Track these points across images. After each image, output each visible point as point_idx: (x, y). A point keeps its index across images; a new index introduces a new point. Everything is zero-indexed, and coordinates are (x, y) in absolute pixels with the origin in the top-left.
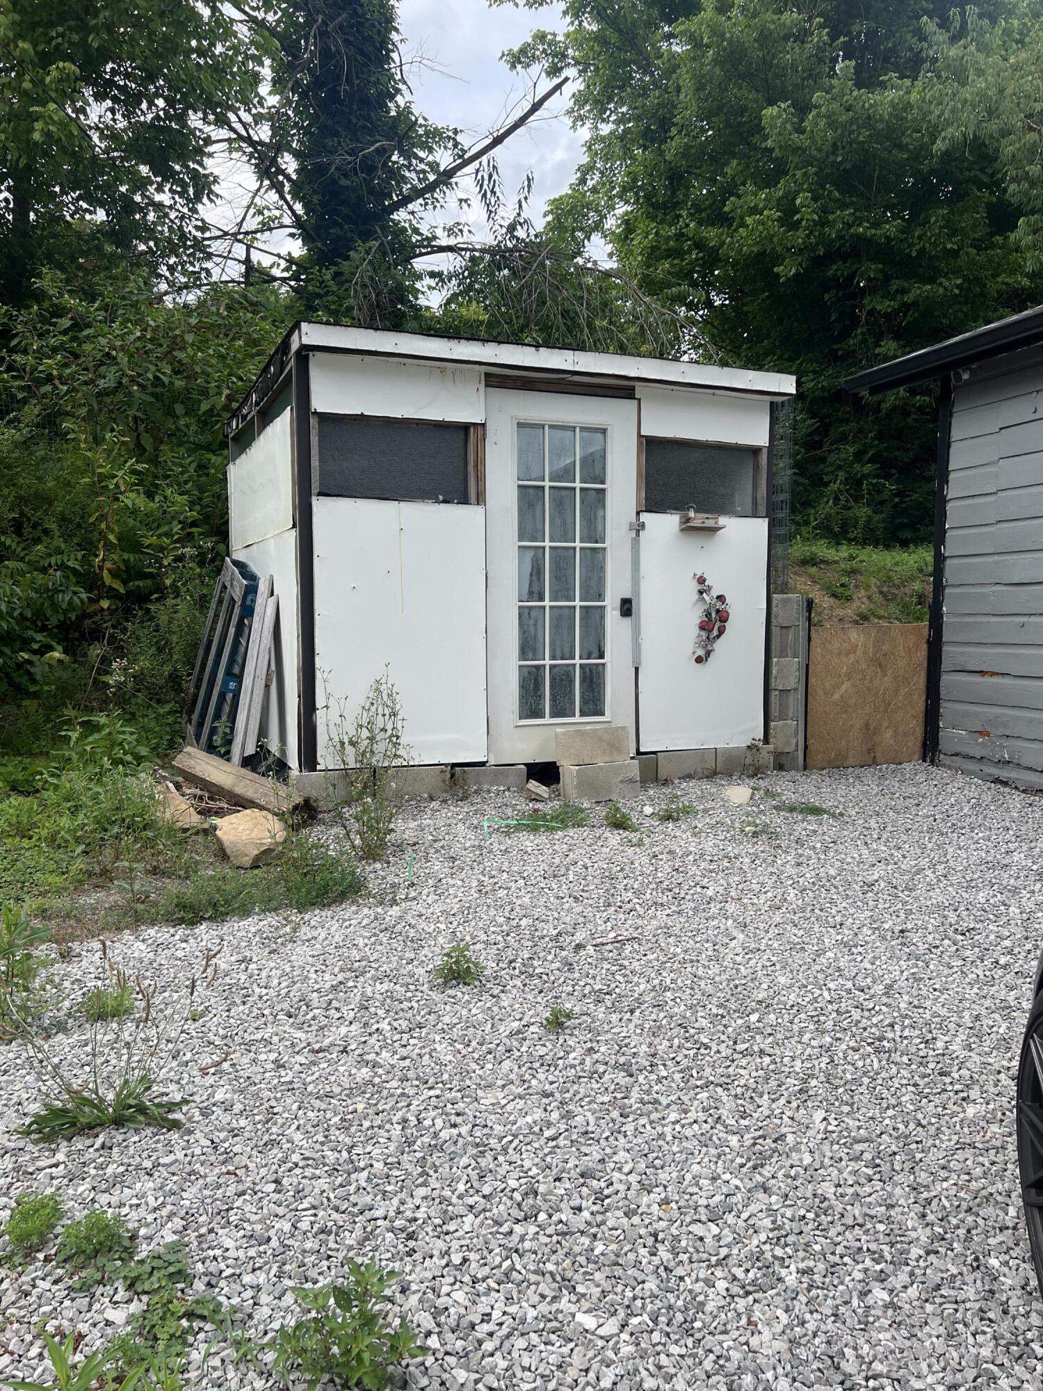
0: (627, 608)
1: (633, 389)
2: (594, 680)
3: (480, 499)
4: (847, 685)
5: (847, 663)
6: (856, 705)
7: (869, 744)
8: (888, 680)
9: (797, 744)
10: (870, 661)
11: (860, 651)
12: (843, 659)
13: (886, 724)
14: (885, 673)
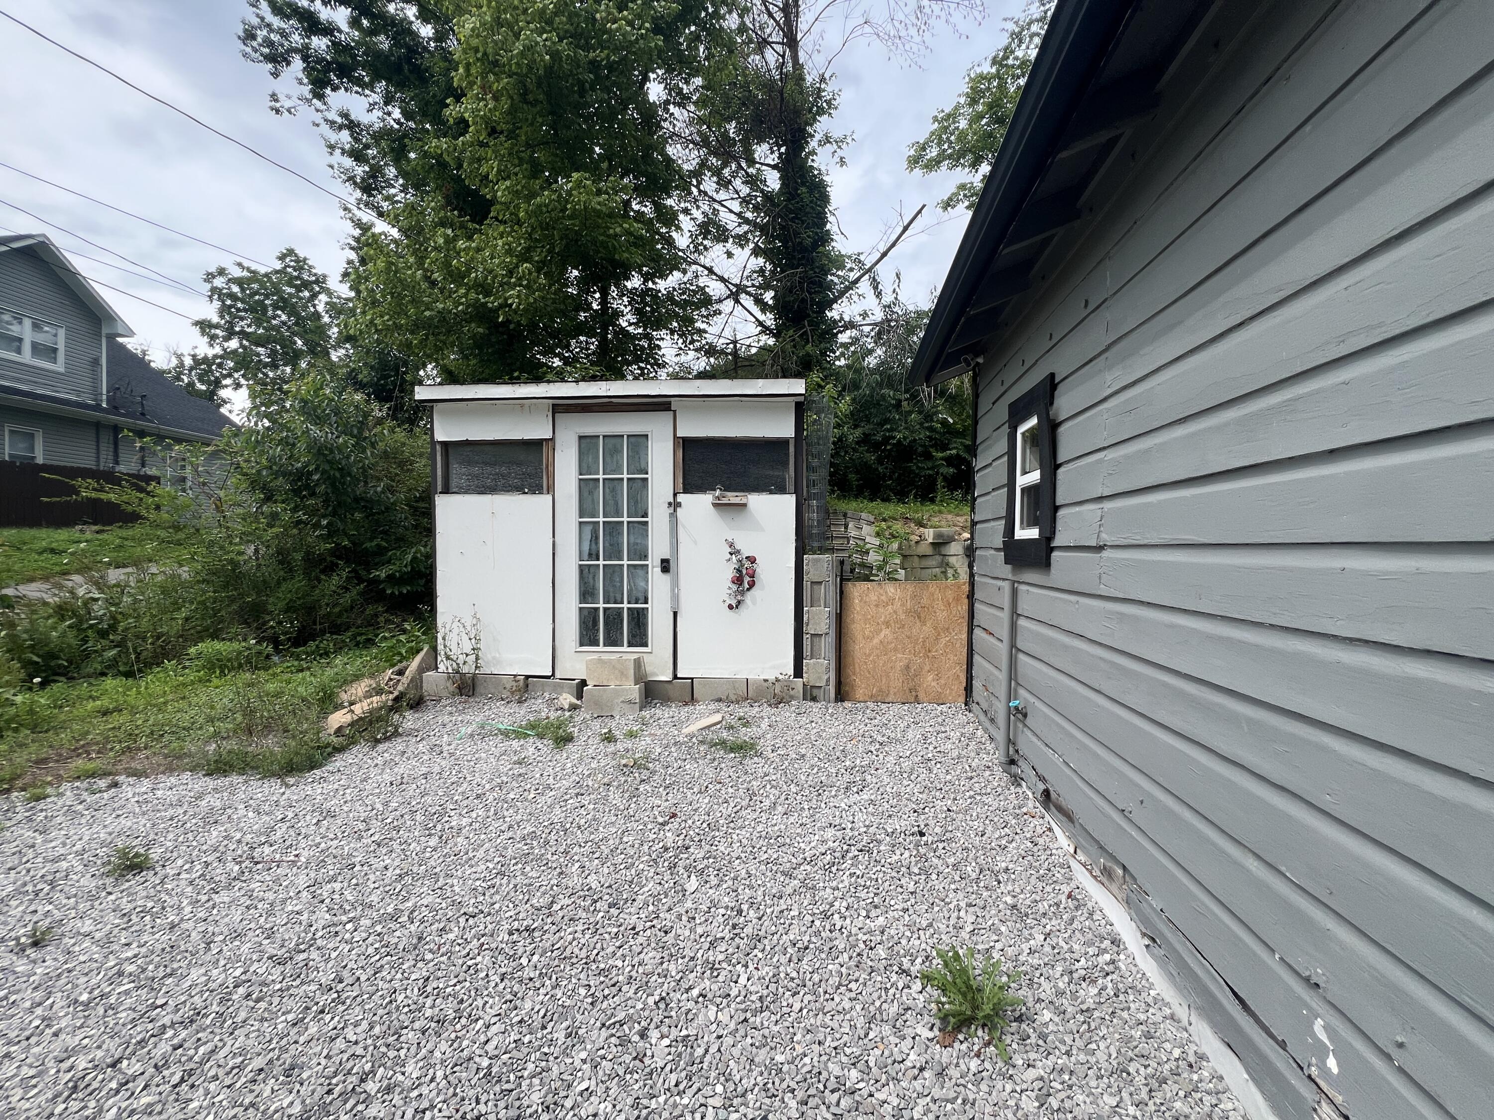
0: (666, 566)
1: (670, 403)
2: (639, 620)
3: (551, 490)
4: (886, 632)
5: (885, 613)
6: (895, 650)
7: (911, 684)
8: (928, 629)
9: (828, 680)
10: (908, 612)
11: (898, 604)
12: (881, 610)
13: (927, 668)
14: (924, 623)
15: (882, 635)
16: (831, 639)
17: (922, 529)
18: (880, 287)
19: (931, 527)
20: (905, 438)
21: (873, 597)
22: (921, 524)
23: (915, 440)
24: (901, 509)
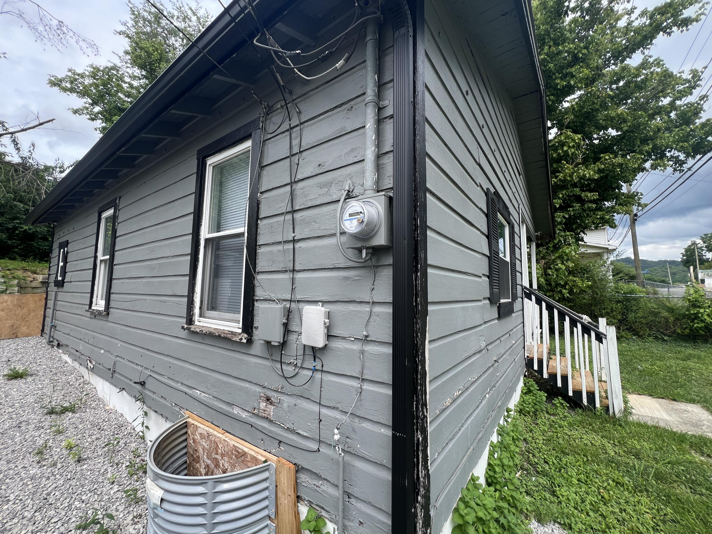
6: (6, 320)
7: (14, 331)
13: (23, 325)
14: (23, 309)
17: (35, 275)
18: (19, 146)
19: (42, 274)
20: (29, 229)
22: (35, 273)
23: (37, 231)
24: (24, 264)
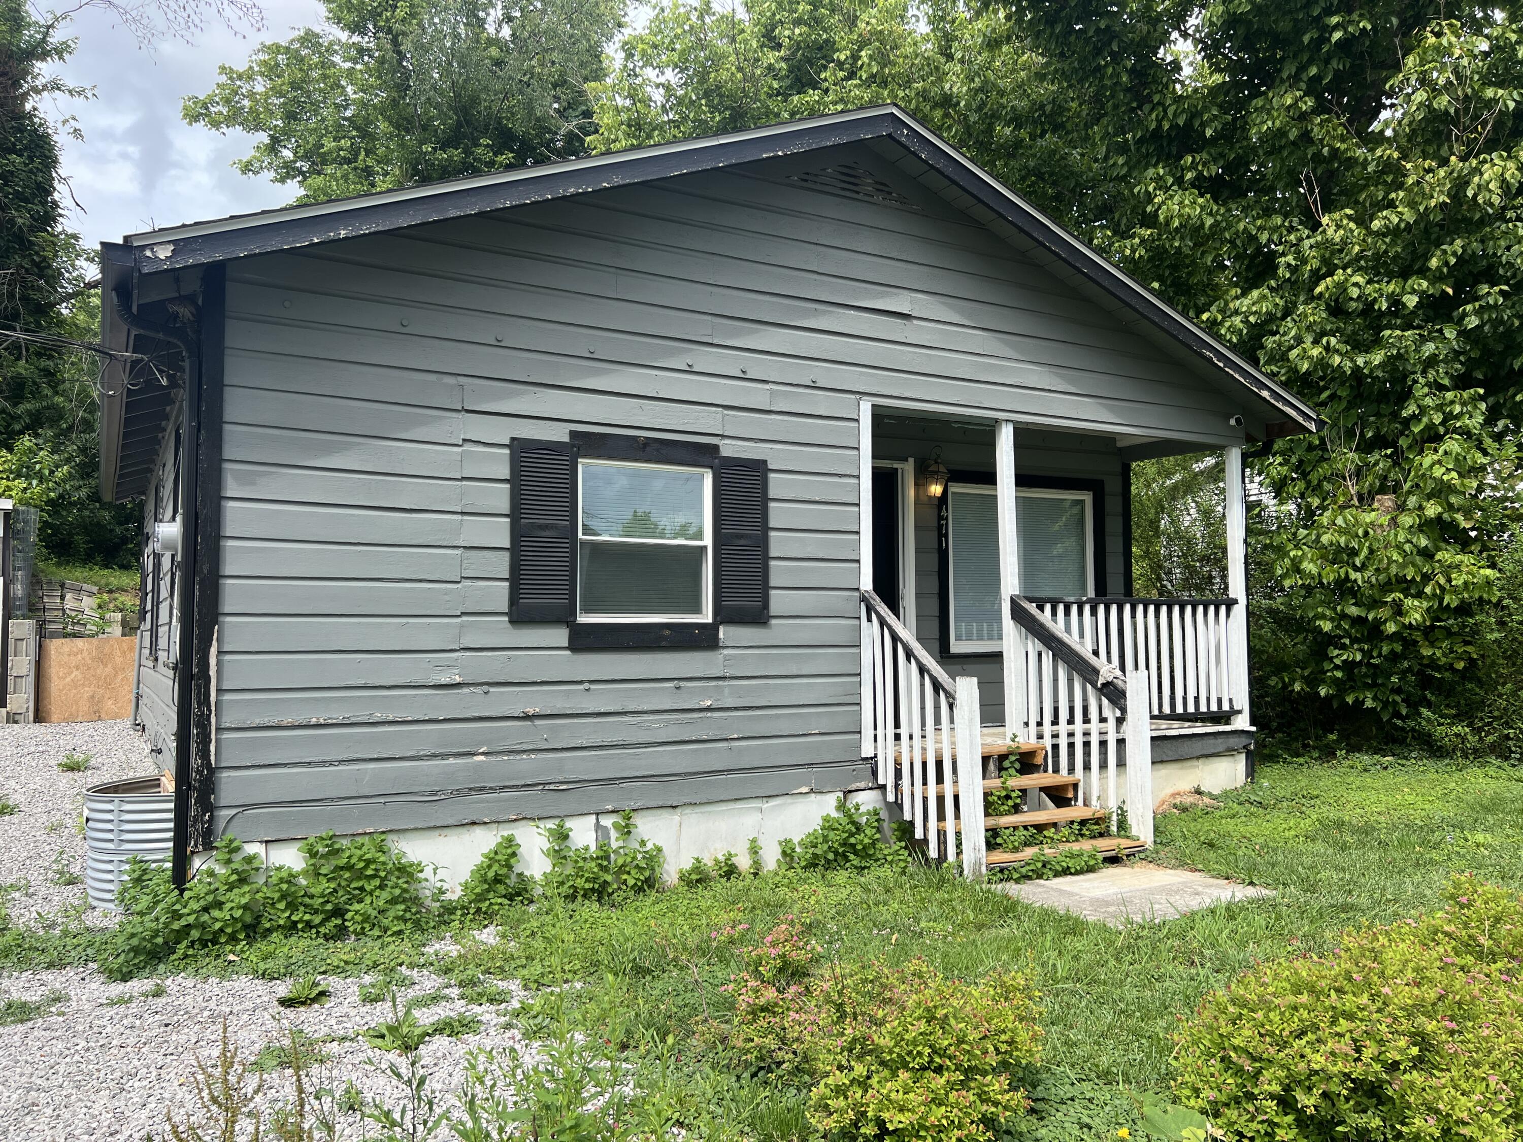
4: (75, 673)
5: (74, 661)
6: (83, 685)
7: (96, 708)
8: (109, 669)
9: (28, 708)
10: (93, 659)
11: (85, 654)
12: (72, 658)
13: (107, 696)
14: (106, 666)
15: (73, 676)
16: (31, 679)
21: (66, 649)
